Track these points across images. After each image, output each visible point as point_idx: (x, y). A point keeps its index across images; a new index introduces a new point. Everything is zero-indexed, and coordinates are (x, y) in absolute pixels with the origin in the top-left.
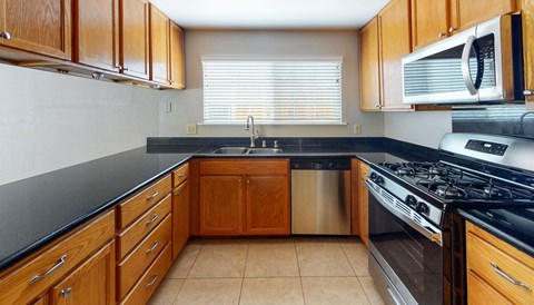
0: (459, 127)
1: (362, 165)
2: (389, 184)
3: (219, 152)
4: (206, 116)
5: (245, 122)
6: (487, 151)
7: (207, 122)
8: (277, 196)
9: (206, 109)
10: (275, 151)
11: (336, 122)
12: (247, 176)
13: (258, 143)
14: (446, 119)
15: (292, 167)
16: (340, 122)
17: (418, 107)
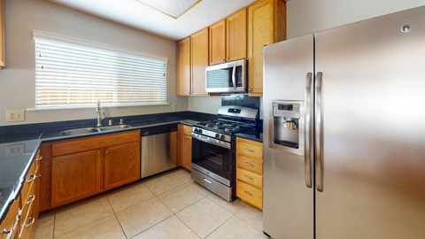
0: (225, 103)
1: (185, 127)
2: (204, 132)
3: (63, 134)
4: (38, 100)
5: (96, 106)
6: (235, 112)
7: (38, 108)
8: (131, 157)
9: (38, 94)
10: (122, 127)
11: (163, 103)
12: (105, 148)
13: (105, 122)
14: (219, 100)
15: (142, 135)
16: (165, 103)
17: (211, 94)
